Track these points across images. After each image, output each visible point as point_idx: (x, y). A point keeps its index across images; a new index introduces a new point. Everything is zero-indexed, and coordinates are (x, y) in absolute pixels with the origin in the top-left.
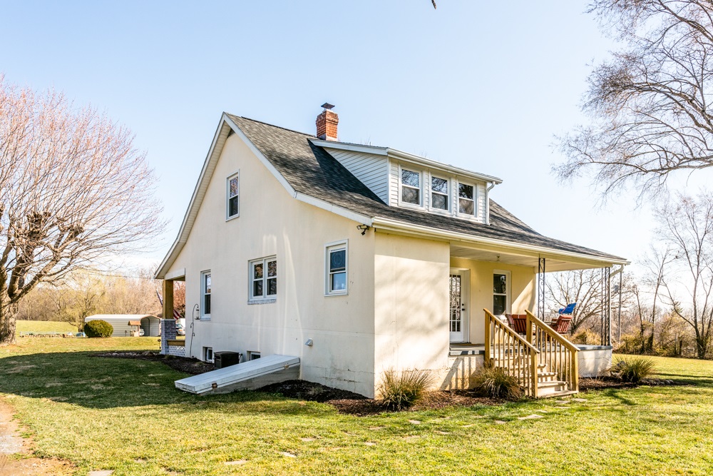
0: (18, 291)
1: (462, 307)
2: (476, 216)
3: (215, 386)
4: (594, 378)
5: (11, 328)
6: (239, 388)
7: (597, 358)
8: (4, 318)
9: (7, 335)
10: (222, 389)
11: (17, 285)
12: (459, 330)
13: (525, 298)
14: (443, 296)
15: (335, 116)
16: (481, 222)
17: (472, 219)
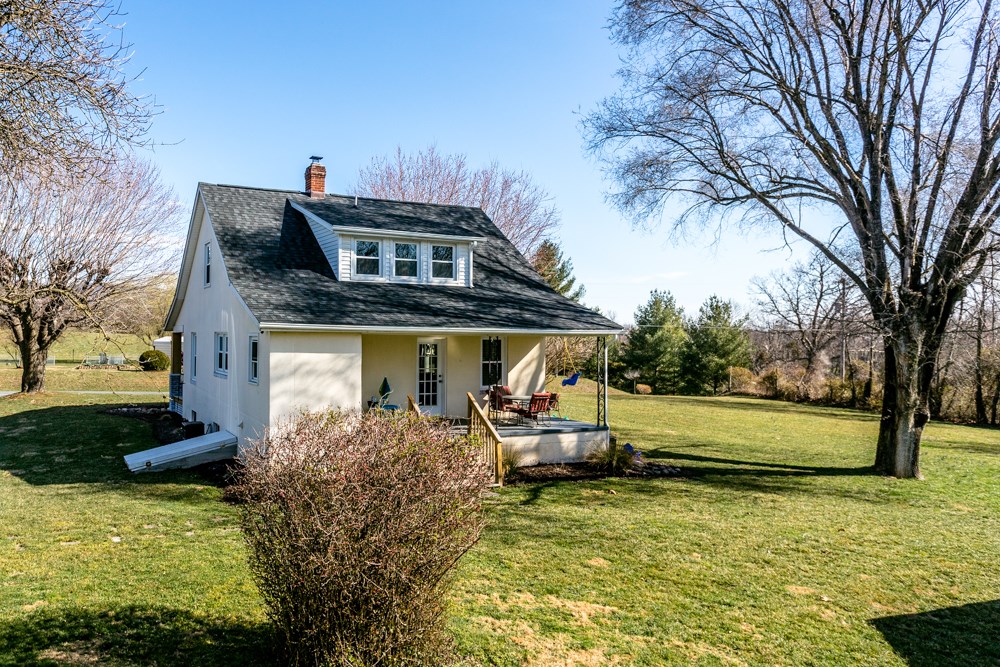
0: (47, 338)
1: (439, 379)
2: (456, 280)
3: (148, 464)
4: (559, 465)
5: (40, 376)
6: (172, 467)
7: (580, 442)
8: (32, 365)
9: (35, 383)
10: (156, 467)
11: (46, 332)
12: (435, 403)
13: (529, 364)
14: (352, 386)
15: (323, 169)
16: (463, 285)
17: (451, 283)
